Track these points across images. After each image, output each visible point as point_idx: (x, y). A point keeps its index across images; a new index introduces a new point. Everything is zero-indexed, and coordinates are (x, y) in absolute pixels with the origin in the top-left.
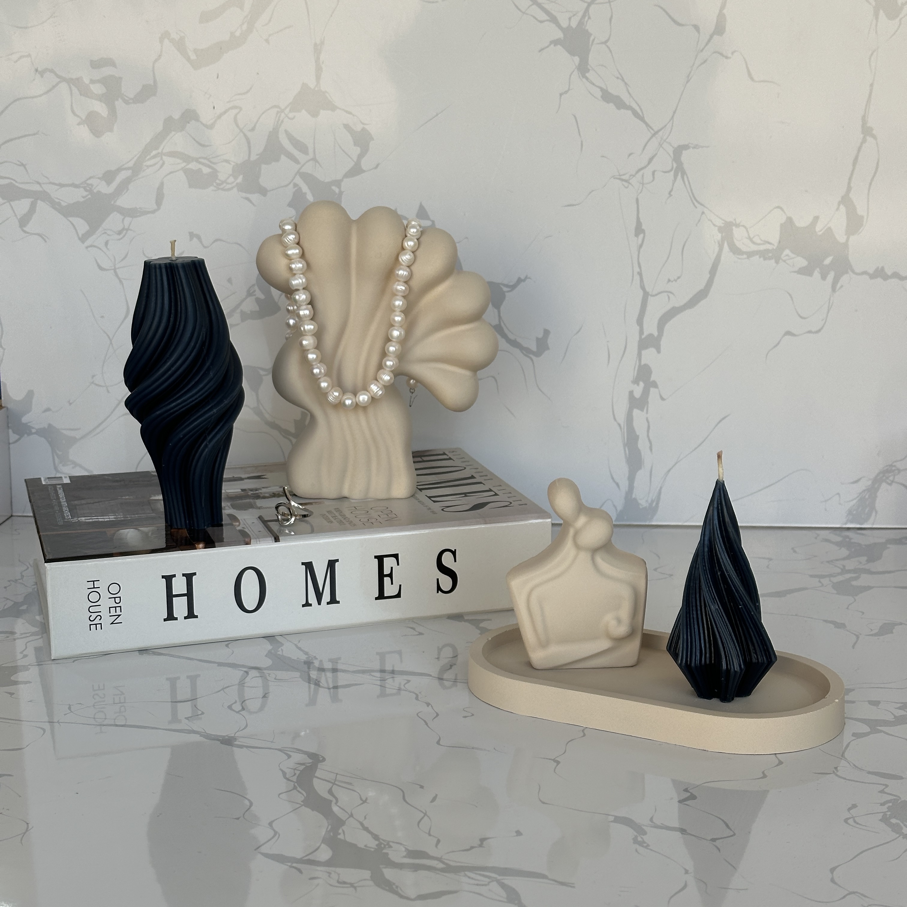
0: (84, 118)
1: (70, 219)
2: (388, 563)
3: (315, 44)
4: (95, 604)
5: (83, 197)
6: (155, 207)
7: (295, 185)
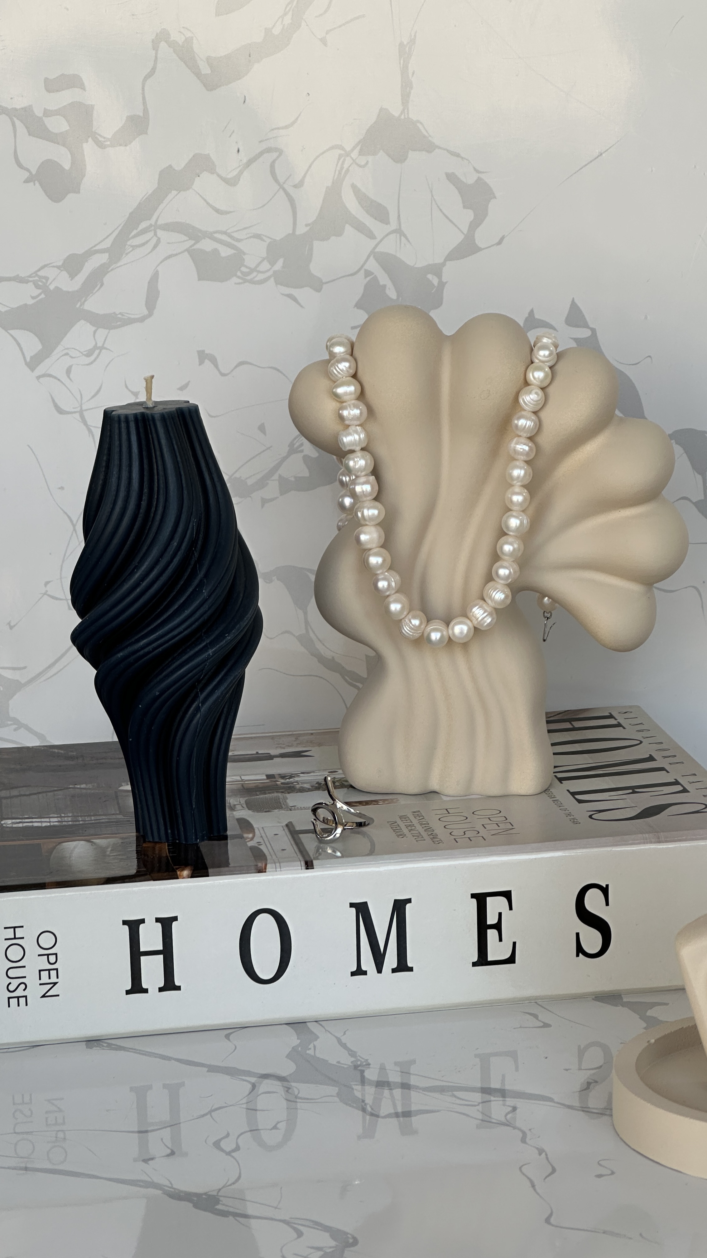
0: (34, 173)
1: (11, 332)
2: (494, 906)
3: (401, 44)
4: (17, 964)
5: (33, 298)
6: (146, 312)
7: (368, 273)
